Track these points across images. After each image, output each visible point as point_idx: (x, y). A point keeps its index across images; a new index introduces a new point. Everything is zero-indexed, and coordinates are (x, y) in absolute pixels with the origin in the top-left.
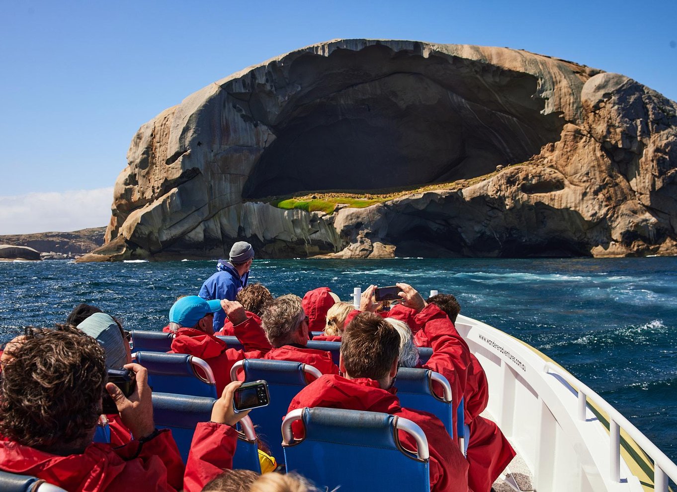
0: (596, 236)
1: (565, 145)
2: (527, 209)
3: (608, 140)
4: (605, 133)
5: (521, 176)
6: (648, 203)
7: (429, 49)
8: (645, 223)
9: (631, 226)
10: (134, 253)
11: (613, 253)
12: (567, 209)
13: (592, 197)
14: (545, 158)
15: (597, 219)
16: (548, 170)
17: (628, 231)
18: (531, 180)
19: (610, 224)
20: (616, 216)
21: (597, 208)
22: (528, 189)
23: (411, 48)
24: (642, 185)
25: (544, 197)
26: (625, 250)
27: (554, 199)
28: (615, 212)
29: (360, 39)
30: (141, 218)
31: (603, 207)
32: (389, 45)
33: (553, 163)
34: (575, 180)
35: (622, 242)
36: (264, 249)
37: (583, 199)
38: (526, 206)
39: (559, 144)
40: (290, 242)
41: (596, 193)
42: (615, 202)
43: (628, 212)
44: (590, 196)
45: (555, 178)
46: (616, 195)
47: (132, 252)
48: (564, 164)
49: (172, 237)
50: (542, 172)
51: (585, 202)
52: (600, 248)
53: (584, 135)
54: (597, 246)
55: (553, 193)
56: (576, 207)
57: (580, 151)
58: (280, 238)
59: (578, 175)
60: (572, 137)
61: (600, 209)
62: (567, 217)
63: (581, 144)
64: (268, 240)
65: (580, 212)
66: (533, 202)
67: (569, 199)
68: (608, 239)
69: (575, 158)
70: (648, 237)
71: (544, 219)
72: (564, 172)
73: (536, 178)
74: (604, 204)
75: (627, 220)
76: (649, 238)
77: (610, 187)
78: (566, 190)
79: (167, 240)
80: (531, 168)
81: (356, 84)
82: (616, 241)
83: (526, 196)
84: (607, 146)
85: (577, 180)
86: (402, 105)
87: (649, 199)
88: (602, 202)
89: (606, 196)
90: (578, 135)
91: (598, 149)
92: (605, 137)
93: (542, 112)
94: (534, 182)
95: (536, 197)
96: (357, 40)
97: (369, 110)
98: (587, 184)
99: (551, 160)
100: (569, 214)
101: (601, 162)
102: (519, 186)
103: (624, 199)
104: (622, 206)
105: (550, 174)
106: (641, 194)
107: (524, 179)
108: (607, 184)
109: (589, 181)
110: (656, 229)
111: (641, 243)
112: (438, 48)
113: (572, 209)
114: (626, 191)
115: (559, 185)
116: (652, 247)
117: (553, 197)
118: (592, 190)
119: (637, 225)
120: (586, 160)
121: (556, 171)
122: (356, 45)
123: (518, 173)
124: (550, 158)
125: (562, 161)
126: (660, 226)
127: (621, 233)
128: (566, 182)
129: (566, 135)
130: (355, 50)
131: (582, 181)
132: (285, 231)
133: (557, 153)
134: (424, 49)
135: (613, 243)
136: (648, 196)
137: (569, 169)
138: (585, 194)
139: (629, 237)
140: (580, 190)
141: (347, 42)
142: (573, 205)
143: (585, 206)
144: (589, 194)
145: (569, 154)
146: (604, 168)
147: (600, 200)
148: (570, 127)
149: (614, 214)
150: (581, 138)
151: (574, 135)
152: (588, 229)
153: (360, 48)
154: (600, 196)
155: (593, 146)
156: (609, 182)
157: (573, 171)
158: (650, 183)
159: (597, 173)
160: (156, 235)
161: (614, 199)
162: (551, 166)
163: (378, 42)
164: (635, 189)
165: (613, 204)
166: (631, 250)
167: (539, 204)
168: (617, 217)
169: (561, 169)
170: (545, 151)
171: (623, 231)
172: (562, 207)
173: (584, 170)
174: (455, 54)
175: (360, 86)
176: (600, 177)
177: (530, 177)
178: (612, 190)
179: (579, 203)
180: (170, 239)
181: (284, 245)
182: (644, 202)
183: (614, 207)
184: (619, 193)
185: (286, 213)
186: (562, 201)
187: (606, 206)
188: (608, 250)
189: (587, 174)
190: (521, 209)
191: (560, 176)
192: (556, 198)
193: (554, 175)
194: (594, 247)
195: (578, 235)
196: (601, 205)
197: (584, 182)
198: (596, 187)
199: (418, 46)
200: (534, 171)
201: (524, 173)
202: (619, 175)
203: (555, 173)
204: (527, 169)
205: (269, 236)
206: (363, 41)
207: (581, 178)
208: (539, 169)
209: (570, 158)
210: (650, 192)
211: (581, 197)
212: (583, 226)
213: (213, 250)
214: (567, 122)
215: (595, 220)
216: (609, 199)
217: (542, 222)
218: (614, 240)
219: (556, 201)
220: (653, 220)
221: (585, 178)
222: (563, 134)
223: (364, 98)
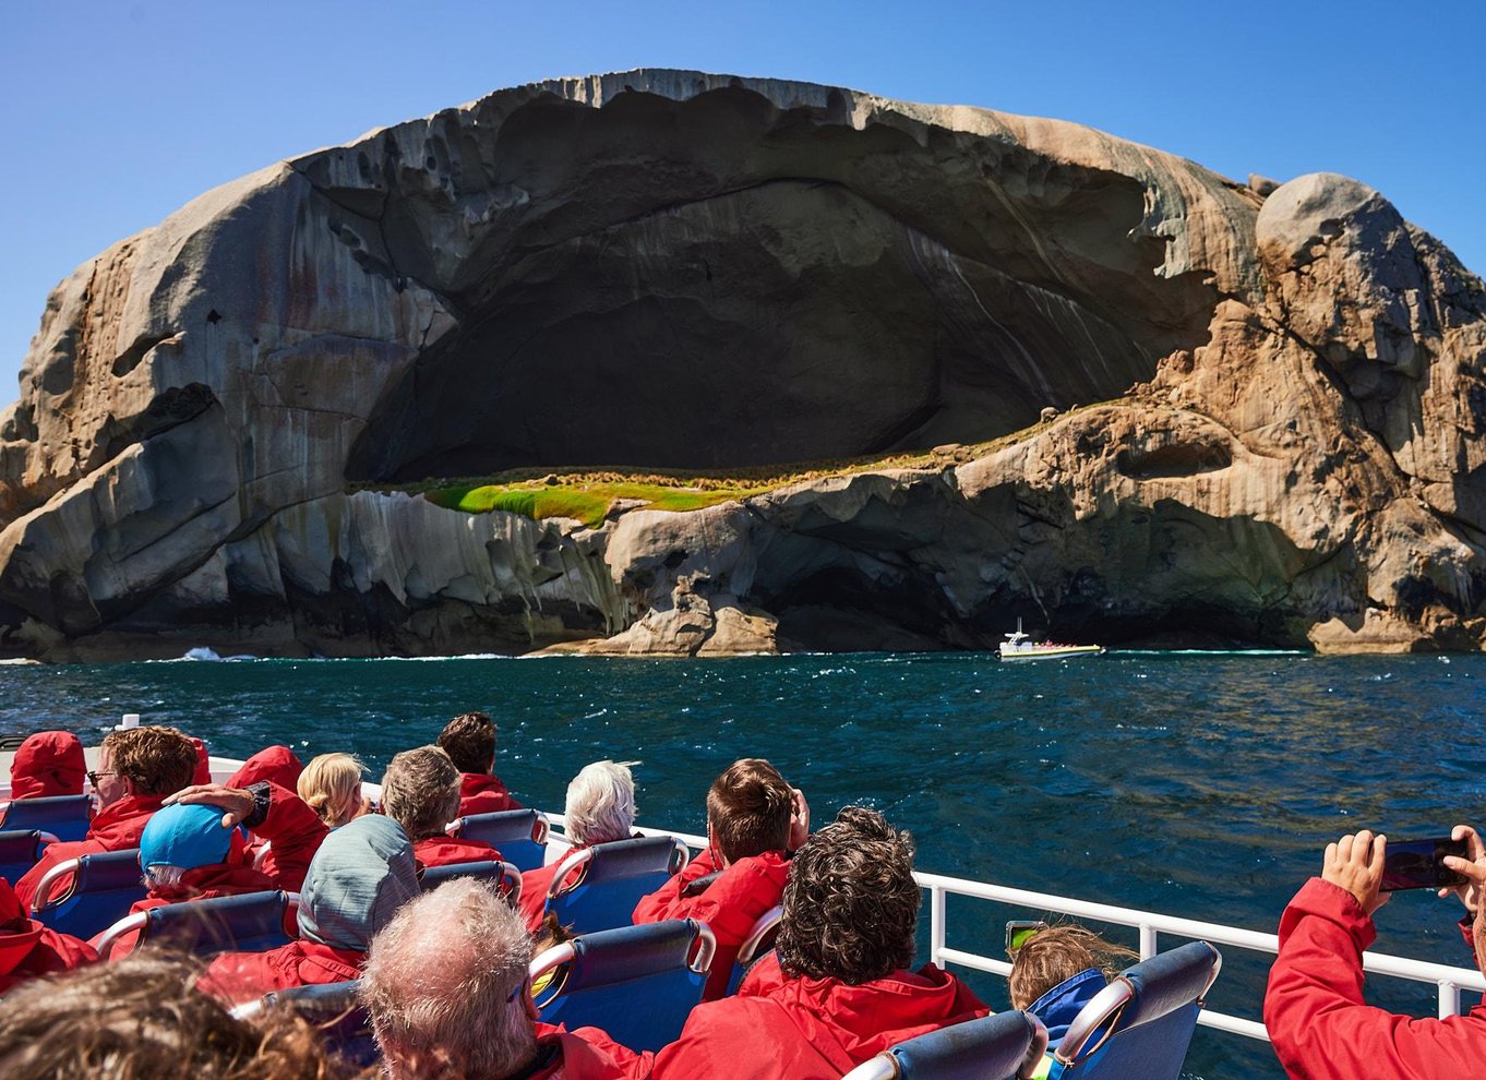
0: (1322, 593)
1: (1224, 352)
2: (1130, 518)
3: (1340, 339)
4: (1330, 322)
5: (1116, 430)
6: (1447, 504)
7: (867, 106)
8: (1445, 558)
9: (1417, 566)
10: (14, 634)
11: (1376, 639)
12: (1245, 518)
13: (1311, 486)
14: (1169, 388)
15: (1331, 545)
16: (1187, 416)
17: (1410, 578)
18: (1143, 441)
19: (1362, 559)
20: (1375, 537)
21: (1325, 514)
22: (1135, 464)
23: (821, 103)
24: (1431, 458)
25: (1182, 488)
26: (1408, 631)
27: (1208, 492)
28: (1371, 526)
29: (686, 71)
30: (27, 529)
31: (1342, 512)
32: (763, 91)
33: (1197, 400)
34: (1262, 441)
35: (1397, 609)
36: (407, 625)
37: (1287, 491)
38: (1131, 511)
39: (1207, 353)
40: (483, 605)
41: (1320, 475)
42: (1370, 498)
43: (1404, 529)
44: (1305, 484)
45: (1206, 437)
46: (1369, 483)
47: (9, 631)
48: (1227, 400)
49: (131, 589)
50: (1173, 420)
51: (1293, 499)
52: (1335, 626)
53: (1269, 331)
54: (1325, 619)
55: (1204, 476)
56: (1269, 512)
57: (1264, 367)
58: (456, 595)
59: (1270, 428)
60: (1240, 334)
61: (1334, 518)
62: (1241, 539)
63: (1264, 351)
64: (418, 600)
65: (1283, 525)
66: (1148, 500)
67: (1249, 490)
68: (1355, 600)
69: (1253, 386)
70: (1455, 594)
71: (1169, 547)
72: (1227, 422)
73: (1157, 437)
74: (1343, 504)
75: (1405, 548)
76: (1459, 599)
77: (1353, 462)
78: (1237, 467)
79: (116, 597)
80: (1141, 411)
81: (678, 203)
82: (1382, 606)
83: (1129, 483)
84: (1337, 356)
85: (1268, 442)
86: (793, 265)
87: (1451, 495)
88: (1338, 500)
89: (1346, 484)
90: (1253, 329)
91: (1307, 366)
92: (1331, 332)
93: (1157, 271)
94: (1150, 446)
95: (1155, 488)
96: (679, 71)
97: (709, 277)
98: (1296, 453)
99: (1188, 392)
100: (1249, 532)
101: (1321, 397)
102: (1110, 458)
103: (1388, 496)
104: (1387, 513)
105: (1194, 427)
106: (1427, 482)
107: (1124, 439)
108: (1343, 453)
109: (1300, 443)
110: (1472, 574)
111: (1443, 611)
112: (891, 103)
113: (1260, 518)
114: (1388, 473)
115: (1217, 455)
116: (1470, 623)
117: (1206, 487)
118: (1311, 468)
119: (1429, 564)
120: (1284, 392)
121: (1207, 419)
122: (678, 85)
123: (1106, 423)
124: (1184, 387)
125: (1220, 394)
126: (1479, 568)
127: (1394, 585)
128: (1238, 447)
129: (1224, 328)
130: (673, 98)
131: (1282, 443)
132: (469, 574)
133: (1202, 374)
134: (854, 107)
135: (1375, 610)
136: (1449, 486)
137: (1241, 414)
138: (1292, 479)
139: (1415, 595)
140: (1278, 466)
141: (652, 74)
142: (1262, 507)
143: (1294, 509)
144: (1301, 480)
145: (1237, 375)
146: (1329, 412)
147: (1334, 495)
148: (1232, 308)
149: (1370, 533)
150: (1263, 338)
151: (1246, 329)
152: (1300, 574)
153: (686, 93)
154: (1332, 484)
155: (1295, 357)
156: (1347, 448)
157: (1252, 419)
158: (1453, 453)
159: (1317, 425)
160: (80, 581)
161: (1365, 493)
162: (1193, 407)
163: (735, 79)
164: (1408, 468)
165: (1365, 507)
166: (1421, 630)
167: (1168, 506)
168: (1379, 541)
169: (1218, 414)
170: (1167, 370)
171: (1398, 578)
172: (1232, 513)
173: (1284, 416)
174: (933, 121)
175: (686, 208)
176: (1324, 433)
177: (1139, 432)
178: (1357, 469)
179: (1278, 502)
180: (126, 596)
181: (466, 613)
182: (1435, 504)
183: (1370, 515)
184: (1374, 477)
185: (471, 521)
186: (1232, 497)
187: (1350, 510)
188: (1361, 632)
189: (1293, 425)
190: (1114, 521)
191: (1221, 431)
192: (1215, 489)
193: (1203, 430)
194: (1317, 624)
195: (1266, 590)
196: (1337, 509)
197: (1287, 446)
198: (1317, 461)
199: (838, 99)
200: (1150, 418)
201: (1123, 422)
202: (1365, 433)
203: (1205, 423)
204: (1128, 414)
205: (426, 586)
206: (696, 78)
207: (1277, 435)
208: (1162, 413)
209: (1240, 385)
210: (1454, 476)
211: (1282, 486)
212: (1286, 564)
213: (263, 626)
214: (1224, 297)
215: (1326, 549)
216: (1353, 492)
217: (1163, 556)
218: (1373, 604)
219: (1213, 496)
220: (1463, 550)
221: (1288, 438)
222: (1215, 326)
223: (695, 241)
